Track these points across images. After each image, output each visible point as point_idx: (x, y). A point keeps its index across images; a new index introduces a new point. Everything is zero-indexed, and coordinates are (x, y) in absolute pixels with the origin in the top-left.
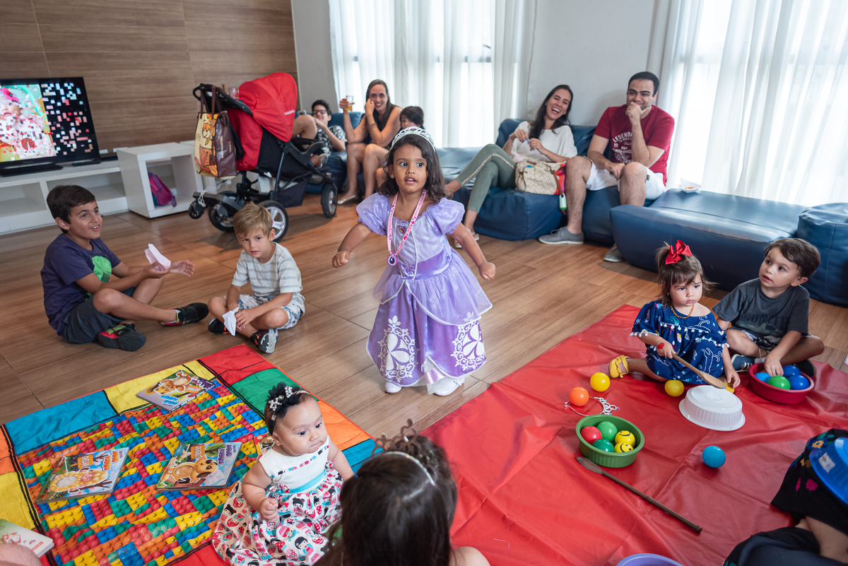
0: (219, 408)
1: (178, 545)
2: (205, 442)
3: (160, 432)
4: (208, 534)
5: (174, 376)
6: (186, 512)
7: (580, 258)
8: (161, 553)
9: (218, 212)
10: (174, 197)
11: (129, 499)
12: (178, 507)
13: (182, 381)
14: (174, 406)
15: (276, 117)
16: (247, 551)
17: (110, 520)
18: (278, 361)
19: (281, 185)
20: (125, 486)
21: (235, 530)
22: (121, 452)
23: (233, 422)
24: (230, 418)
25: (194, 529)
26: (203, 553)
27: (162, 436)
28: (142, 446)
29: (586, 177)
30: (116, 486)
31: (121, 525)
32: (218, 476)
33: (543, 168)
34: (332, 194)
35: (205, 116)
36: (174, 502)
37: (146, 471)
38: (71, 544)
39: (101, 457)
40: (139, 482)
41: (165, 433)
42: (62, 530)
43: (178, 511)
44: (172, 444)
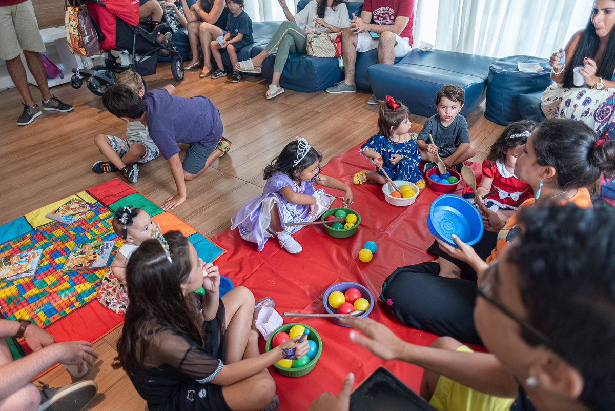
0: (100, 221)
1: (77, 301)
2: (92, 242)
3: (62, 238)
4: (95, 294)
5: (70, 202)
6: (81, 283)
7: (352, 103)
8: (67, 306)
9: (92, 84)
10: (61, 71)
11: (46, 279)
12: (76, 281)
13: (75, 206)
14: (71, 221)
15: (124, 6)
16: (118, 301)
17: (35, 291)
18: (140, 188)
19: (138, 59)
20: (42, 272)
21: (110, 290)
22: (38, 252)
23: (110, 229)
24: (108, 226)
25: (87, 292)
26: (93, 304)
27: (64, 241)
28: (51, 247)
29: (355, 43)
30: (37, 272)
31: (42, 293)
32: (101, 261)
33: (325, 38)
34: (179, 64)
35: (69, 8)
36: (74, 278)
37: (55, 262)
38: (12, 306)
39: (25, 256)
40: (51, 269)
41: (66, 238)
42: (5, 299)
43: (77, 283)
44: (70, 245)
